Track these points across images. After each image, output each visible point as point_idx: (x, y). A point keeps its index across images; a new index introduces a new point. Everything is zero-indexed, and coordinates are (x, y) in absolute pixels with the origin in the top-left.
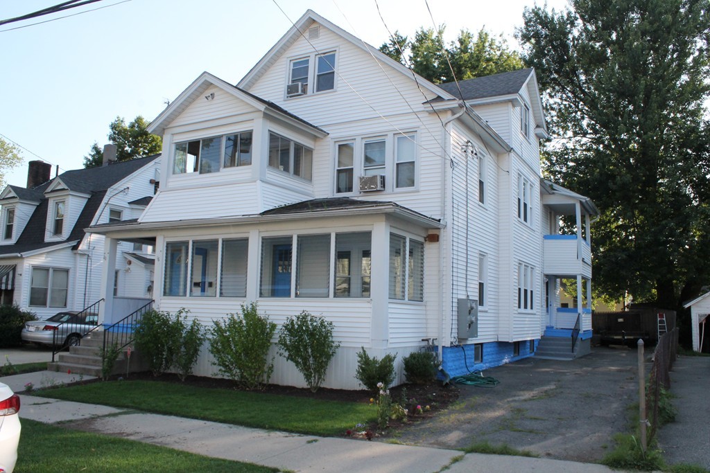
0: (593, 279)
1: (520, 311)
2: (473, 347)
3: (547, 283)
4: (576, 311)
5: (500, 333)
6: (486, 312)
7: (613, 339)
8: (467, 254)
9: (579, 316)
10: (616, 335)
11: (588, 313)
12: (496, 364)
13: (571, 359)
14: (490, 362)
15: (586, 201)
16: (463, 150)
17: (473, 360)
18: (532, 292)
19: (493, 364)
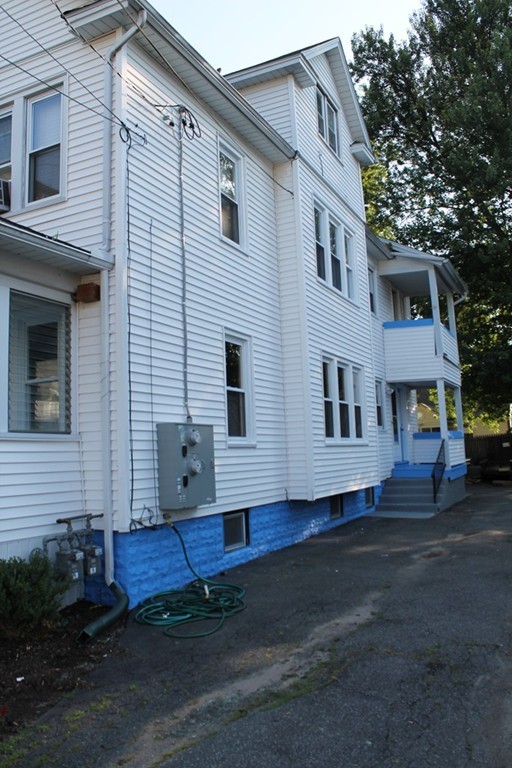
0: (465, 388)
1: (330, 441)
2: (220, 520)
3: (393, 396)
4: (439, 437)
5: (291, 484)
6: (254, 447)
7: (498, 471)
8: (185, 330)
9: (443, 445)
10: (501, 467)
11: (457, 438)
12: (288, 542)
13: (432, 515)
14: (269, 542)
15: (443, 264)
16: (168, 122)
17: (220, 546)
18: (358, 409)
19: (279, 542)
